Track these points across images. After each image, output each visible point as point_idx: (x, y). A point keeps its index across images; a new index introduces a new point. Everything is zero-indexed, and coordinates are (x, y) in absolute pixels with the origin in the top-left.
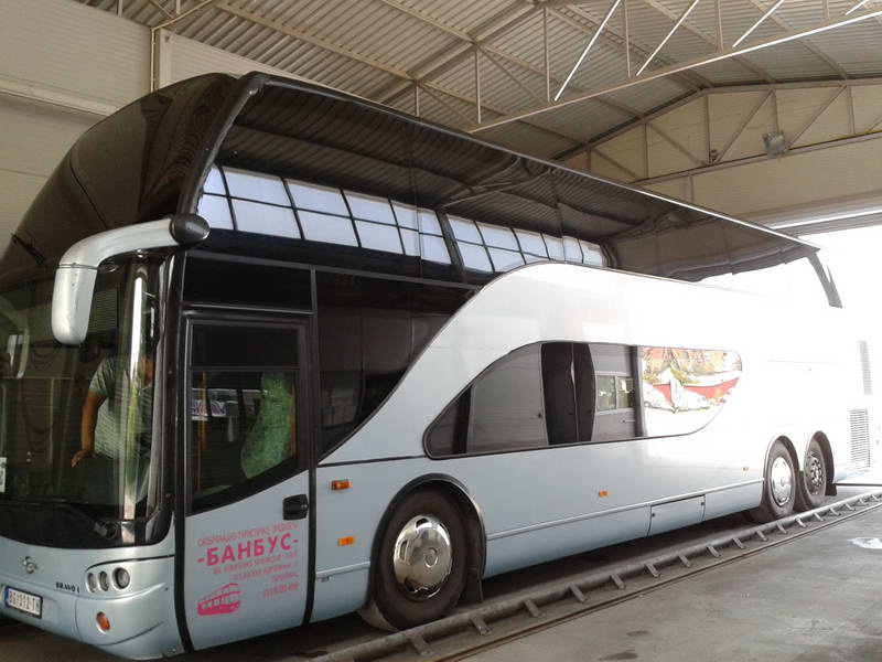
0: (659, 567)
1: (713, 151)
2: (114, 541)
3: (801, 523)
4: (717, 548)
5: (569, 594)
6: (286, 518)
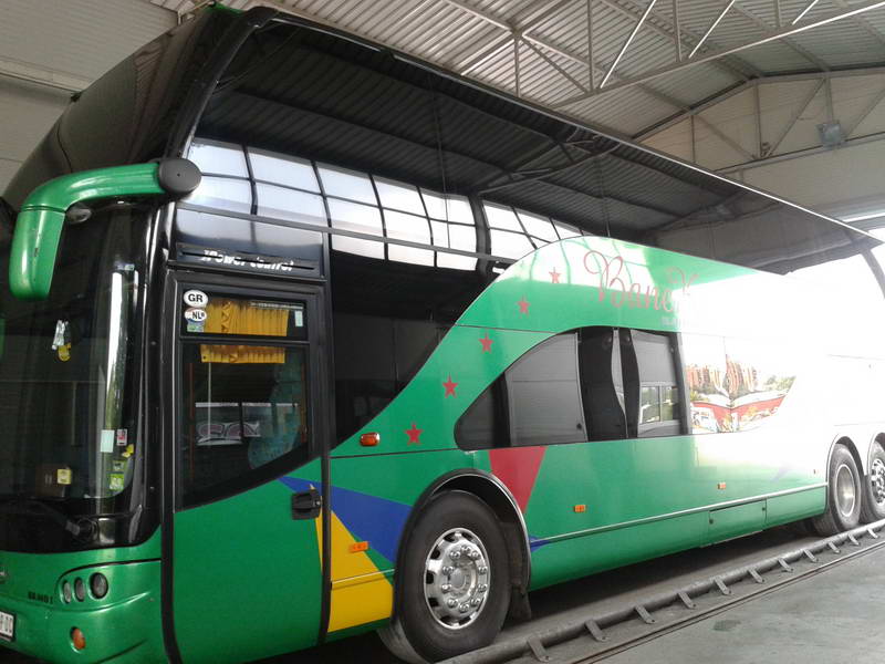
0: (729, 583)
1: (765, 144)
4: (789, 562)
5: (634, 615)
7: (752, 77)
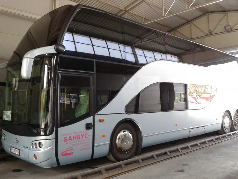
0: (191, 146)
1: (210, 31)
2: (38, 134)
3: (232, 135)
4: (208, 141)
5: (166, 153)
6: (86, 129)
7: (207, 13)
